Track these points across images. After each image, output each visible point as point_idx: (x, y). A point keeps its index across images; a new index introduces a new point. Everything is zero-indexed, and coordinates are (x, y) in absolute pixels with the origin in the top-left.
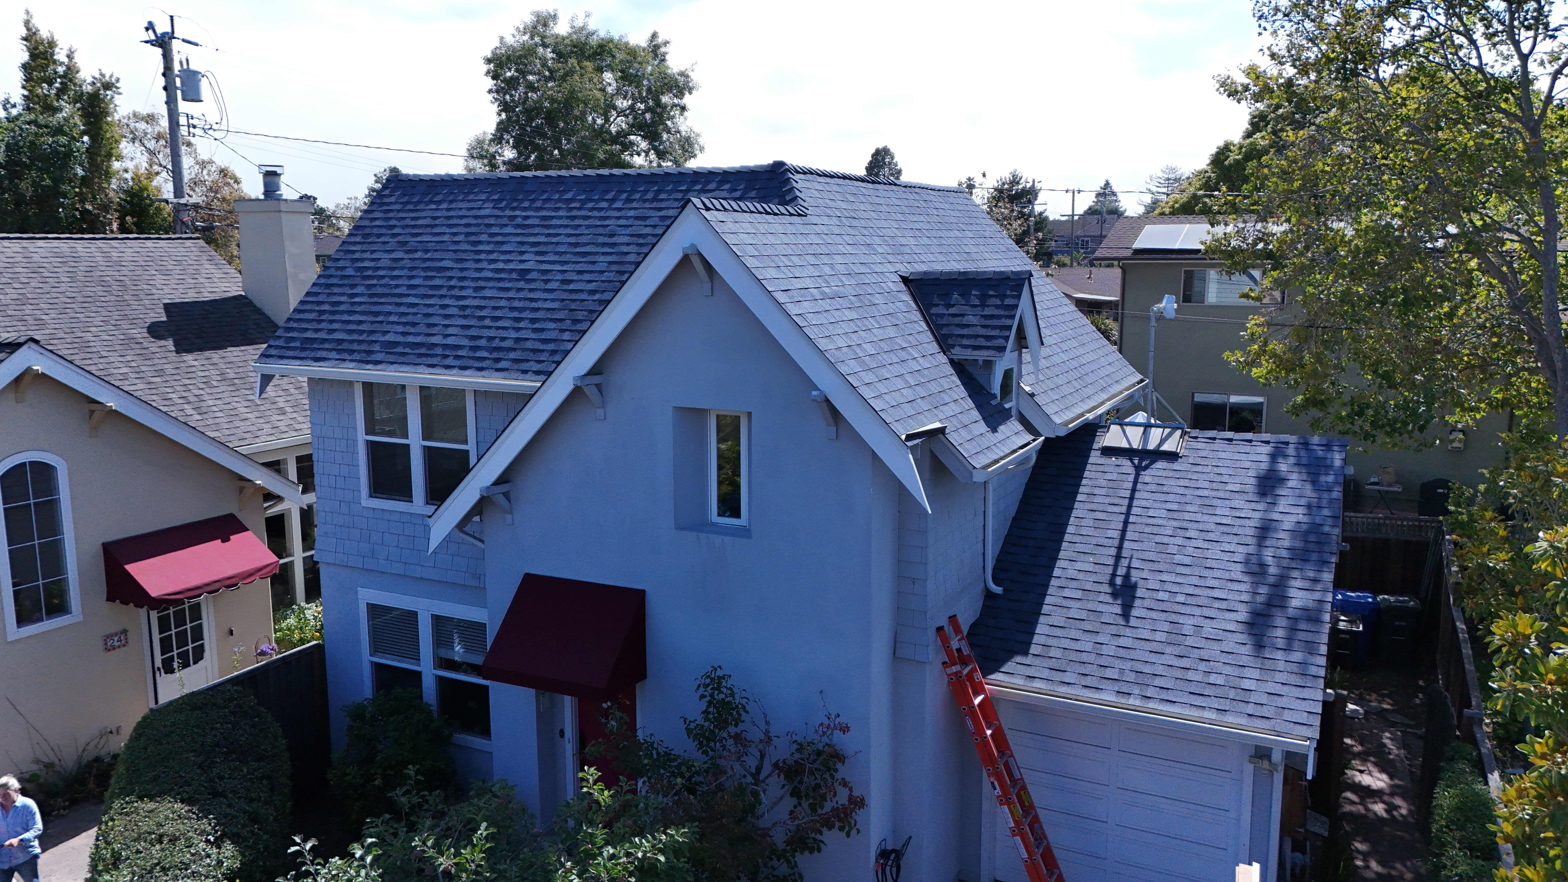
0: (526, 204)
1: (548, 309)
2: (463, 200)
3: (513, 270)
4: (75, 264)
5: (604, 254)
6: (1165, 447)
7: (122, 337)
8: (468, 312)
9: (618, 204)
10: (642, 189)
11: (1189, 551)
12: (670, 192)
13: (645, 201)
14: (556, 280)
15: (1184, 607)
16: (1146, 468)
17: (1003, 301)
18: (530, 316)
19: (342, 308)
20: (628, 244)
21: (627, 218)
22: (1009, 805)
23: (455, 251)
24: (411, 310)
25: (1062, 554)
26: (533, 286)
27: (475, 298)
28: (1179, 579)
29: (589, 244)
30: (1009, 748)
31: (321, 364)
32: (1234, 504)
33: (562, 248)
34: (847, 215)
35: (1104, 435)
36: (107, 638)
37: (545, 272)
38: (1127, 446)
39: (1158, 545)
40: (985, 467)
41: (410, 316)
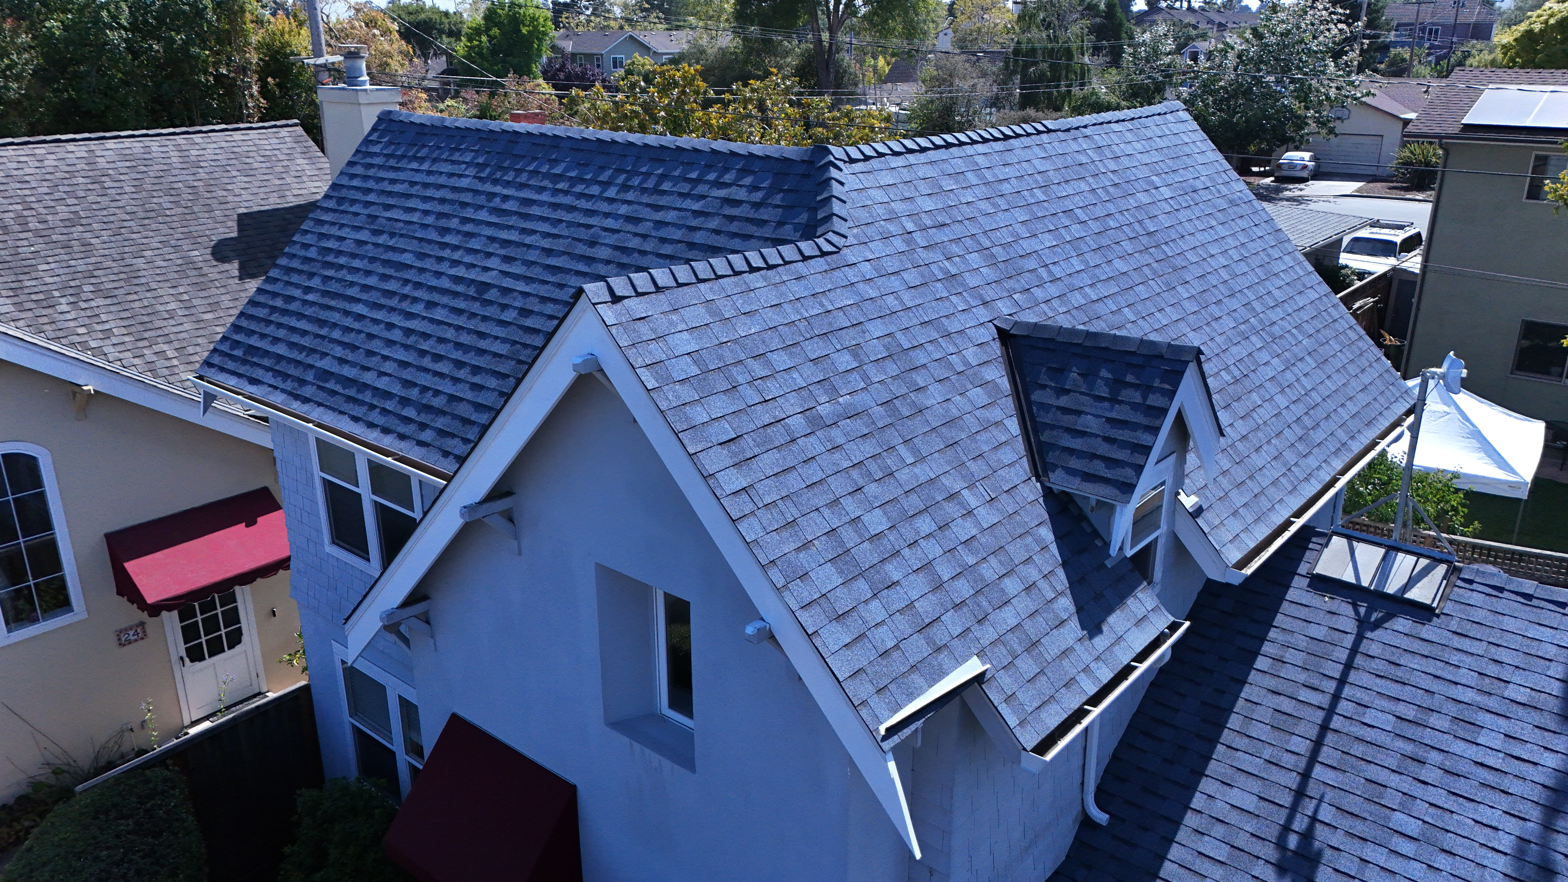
0: (510, 176)
5: (574, 273)
6: (1414, 594)
7: (180, 262)
8: (411, 340)
10: (644, 170)
11: (1419, 808)
12: (676, 180)
13: (644, 190)
14: (515, 308)
16: (1377, 625)
17: (1145, 398)
18: (473, 362)
19: (293, 306)
21: (616, 217)
26: (488, 311)
27: (424, 318)
29: (564, 253)
32: (1514, 728)
33: (533, 256)
34: (929, 223)
35: (1320, 552)
36: (119, 633)
37: (506, 291)
38: (1352, 580)
39: (1368, 784)
40: (1042, 747)
41: (353, 335)
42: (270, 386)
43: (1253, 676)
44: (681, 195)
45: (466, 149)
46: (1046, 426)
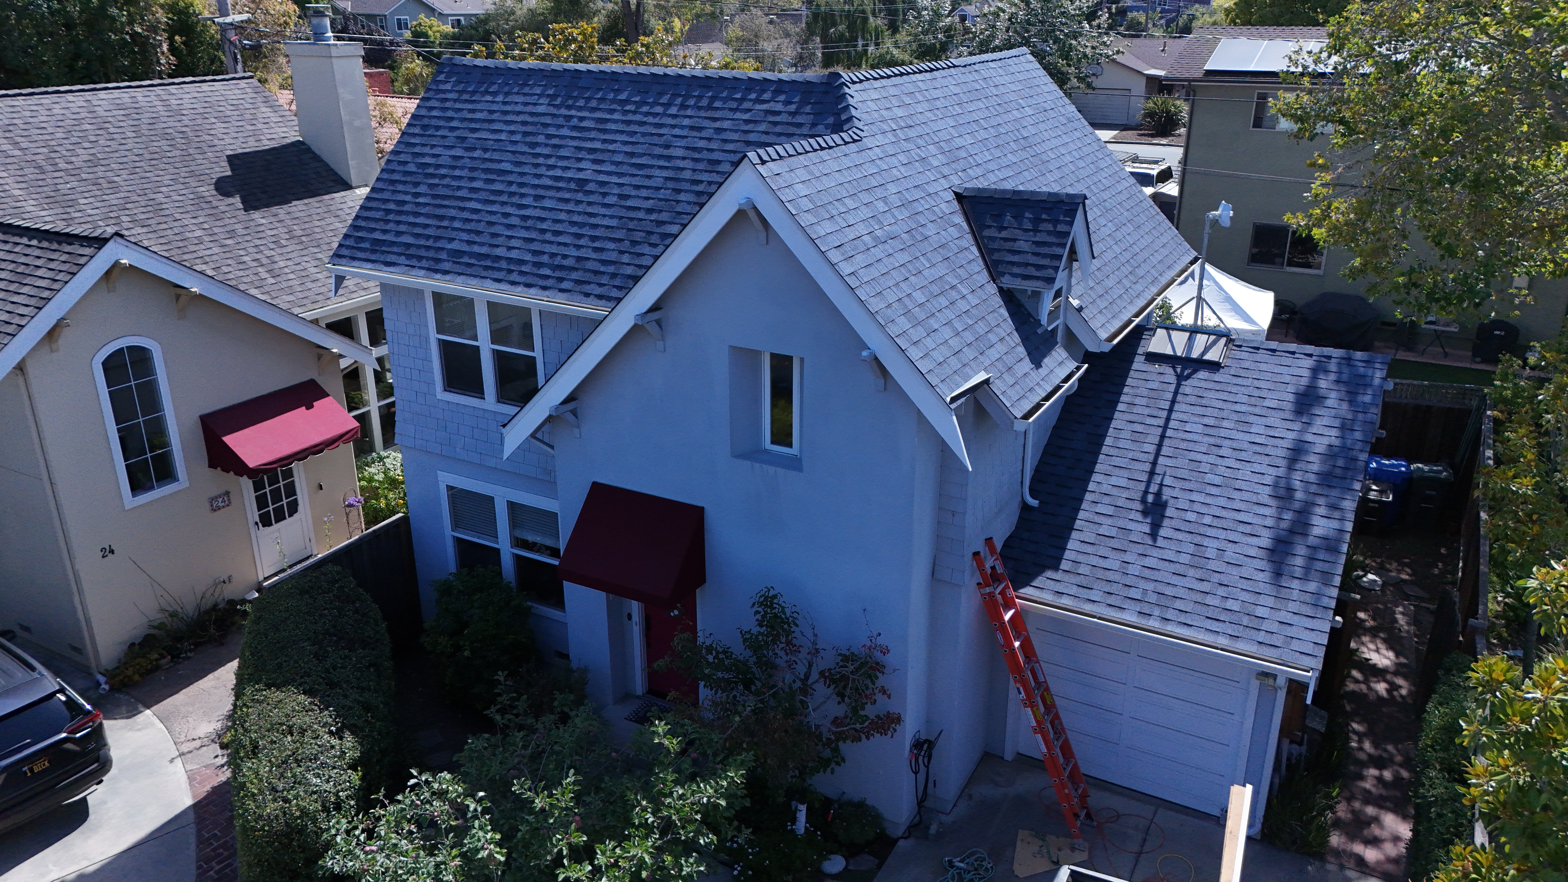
0: (581, 103)
1: (607, 227)
2: (518, 93)
3: (570, 179)
4: (137, 117)
6: (1209, 356)
7: (192, 196)
8: (529, 223)
9: (673, 110)
10: (696, 94)
11: (1221, 470)
12: (725, 100)
13: (700, 108)
14: (614, 194)
15: (1209, 529)
16: (1188, 377)
17: (1055, 227)
18: (590, 233)
19: (407, 208)
20: (684, 158)
21: (682, 127)
22: (1032, 707)
23: (514, 152)
24: (475, 217)
25: (1098, 467)
26: (592, 198)
27: (536, 207)
28: (1209, 500)
29: (645, 154)
30: (1035, 655)
31: (391, 269)
32: (1270, 421)
33: (619, 158)
34: (903, 124)
35: (1150, 340)
36: (212, 500)
37: (603, 184)
38: (1171, 353)
39: (1191, 462)
40: (1026, 417)
41: (473, 224)
42: (407, 266)
43: (1117, 415)
44: (731, 110)
45: (535, 85)
46: (996, 250)
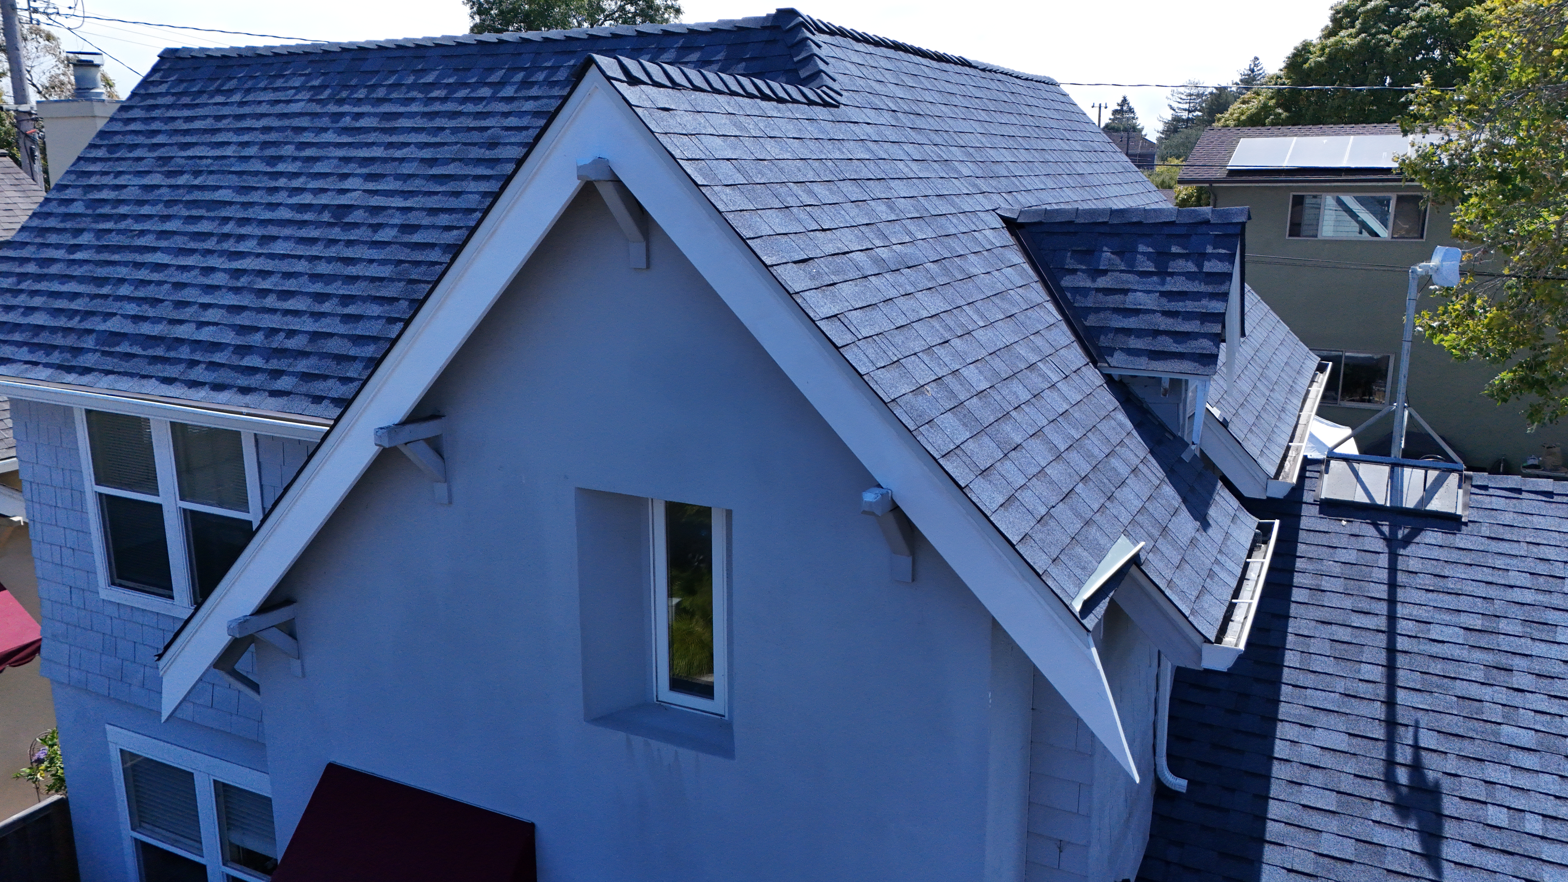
0: (361, 94)
2: (265, 89)
3: (325, 207)
5: (477, 178)
6: (1436, 505)
9: (509, 91)
10: (549, 64)
11: (1526, 718)
14: (393, 226)
16: (1407, 541)
18: (341, 292)
19: (54, 269)
23: (240, 173)
24: (156, 276)
26: (354, 235)
27: (259, 255)
29: (453, 160)
33: (409, 168)
34: (906, 108)
35: (1322, 478)
37: (377, 210)
38: (1365, 500)
39: (1461, 701)
41: (152, 287)
42: (26, 362)
45: (294, 74)
46: (1088, 310)
